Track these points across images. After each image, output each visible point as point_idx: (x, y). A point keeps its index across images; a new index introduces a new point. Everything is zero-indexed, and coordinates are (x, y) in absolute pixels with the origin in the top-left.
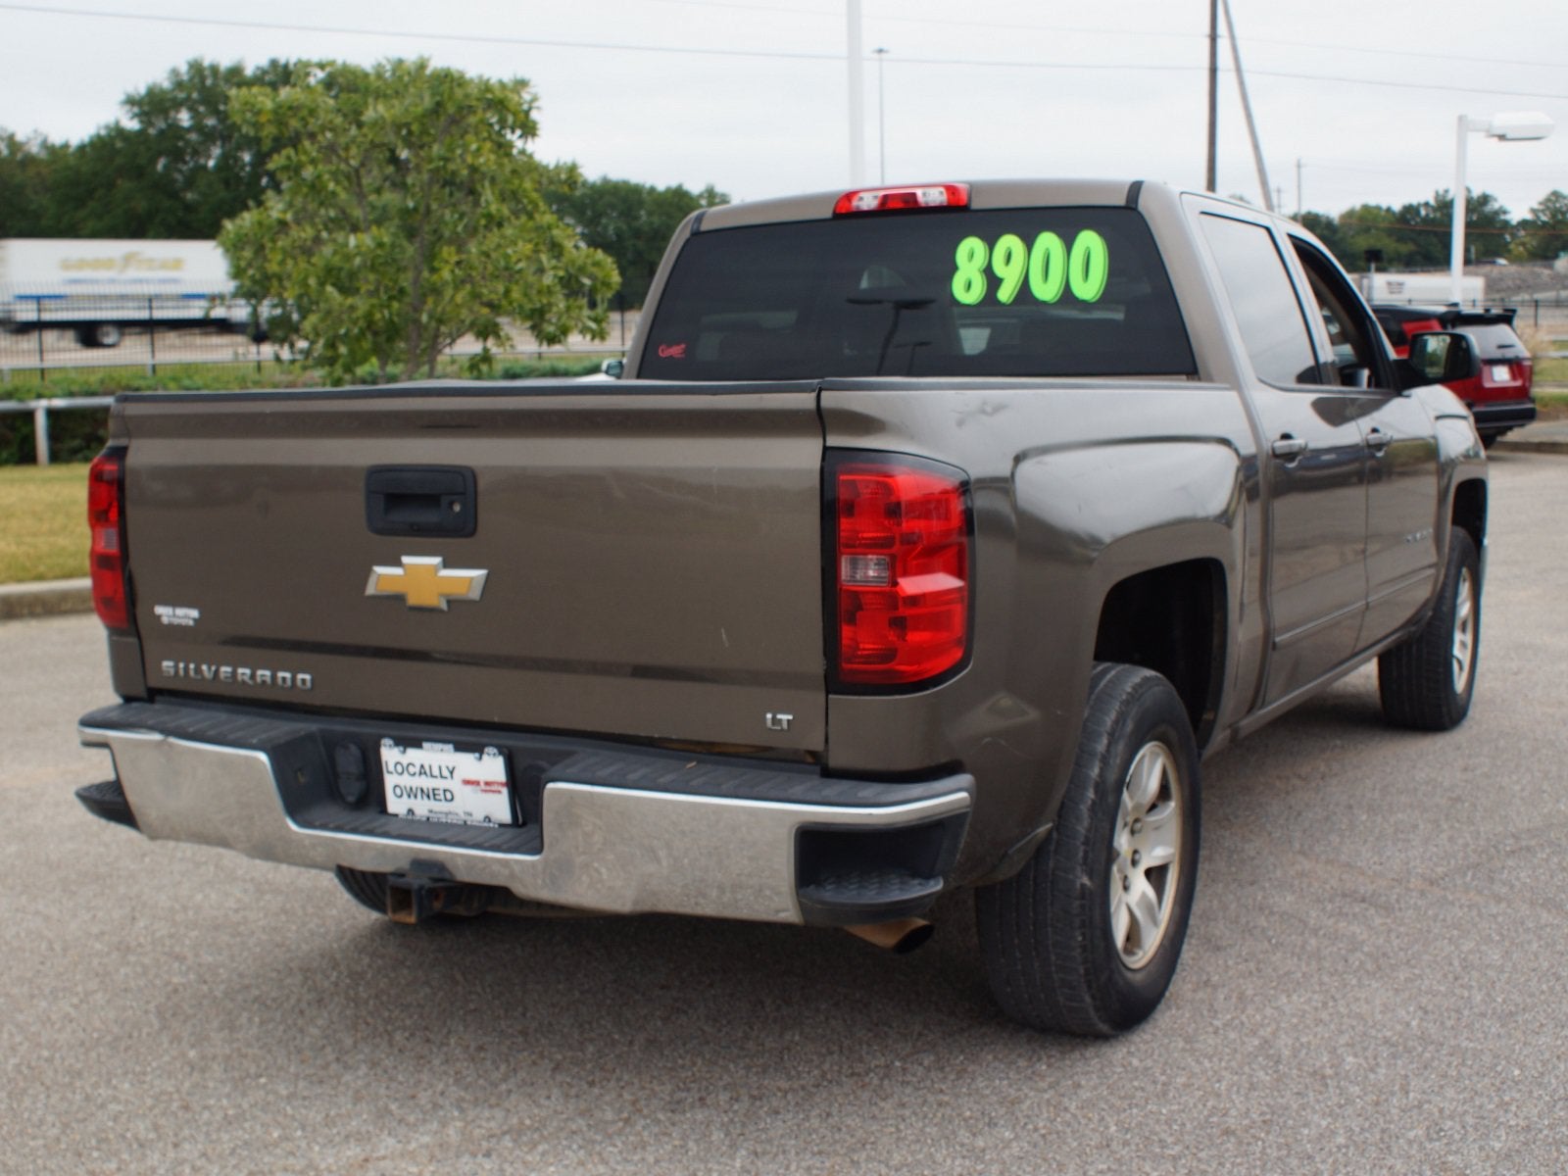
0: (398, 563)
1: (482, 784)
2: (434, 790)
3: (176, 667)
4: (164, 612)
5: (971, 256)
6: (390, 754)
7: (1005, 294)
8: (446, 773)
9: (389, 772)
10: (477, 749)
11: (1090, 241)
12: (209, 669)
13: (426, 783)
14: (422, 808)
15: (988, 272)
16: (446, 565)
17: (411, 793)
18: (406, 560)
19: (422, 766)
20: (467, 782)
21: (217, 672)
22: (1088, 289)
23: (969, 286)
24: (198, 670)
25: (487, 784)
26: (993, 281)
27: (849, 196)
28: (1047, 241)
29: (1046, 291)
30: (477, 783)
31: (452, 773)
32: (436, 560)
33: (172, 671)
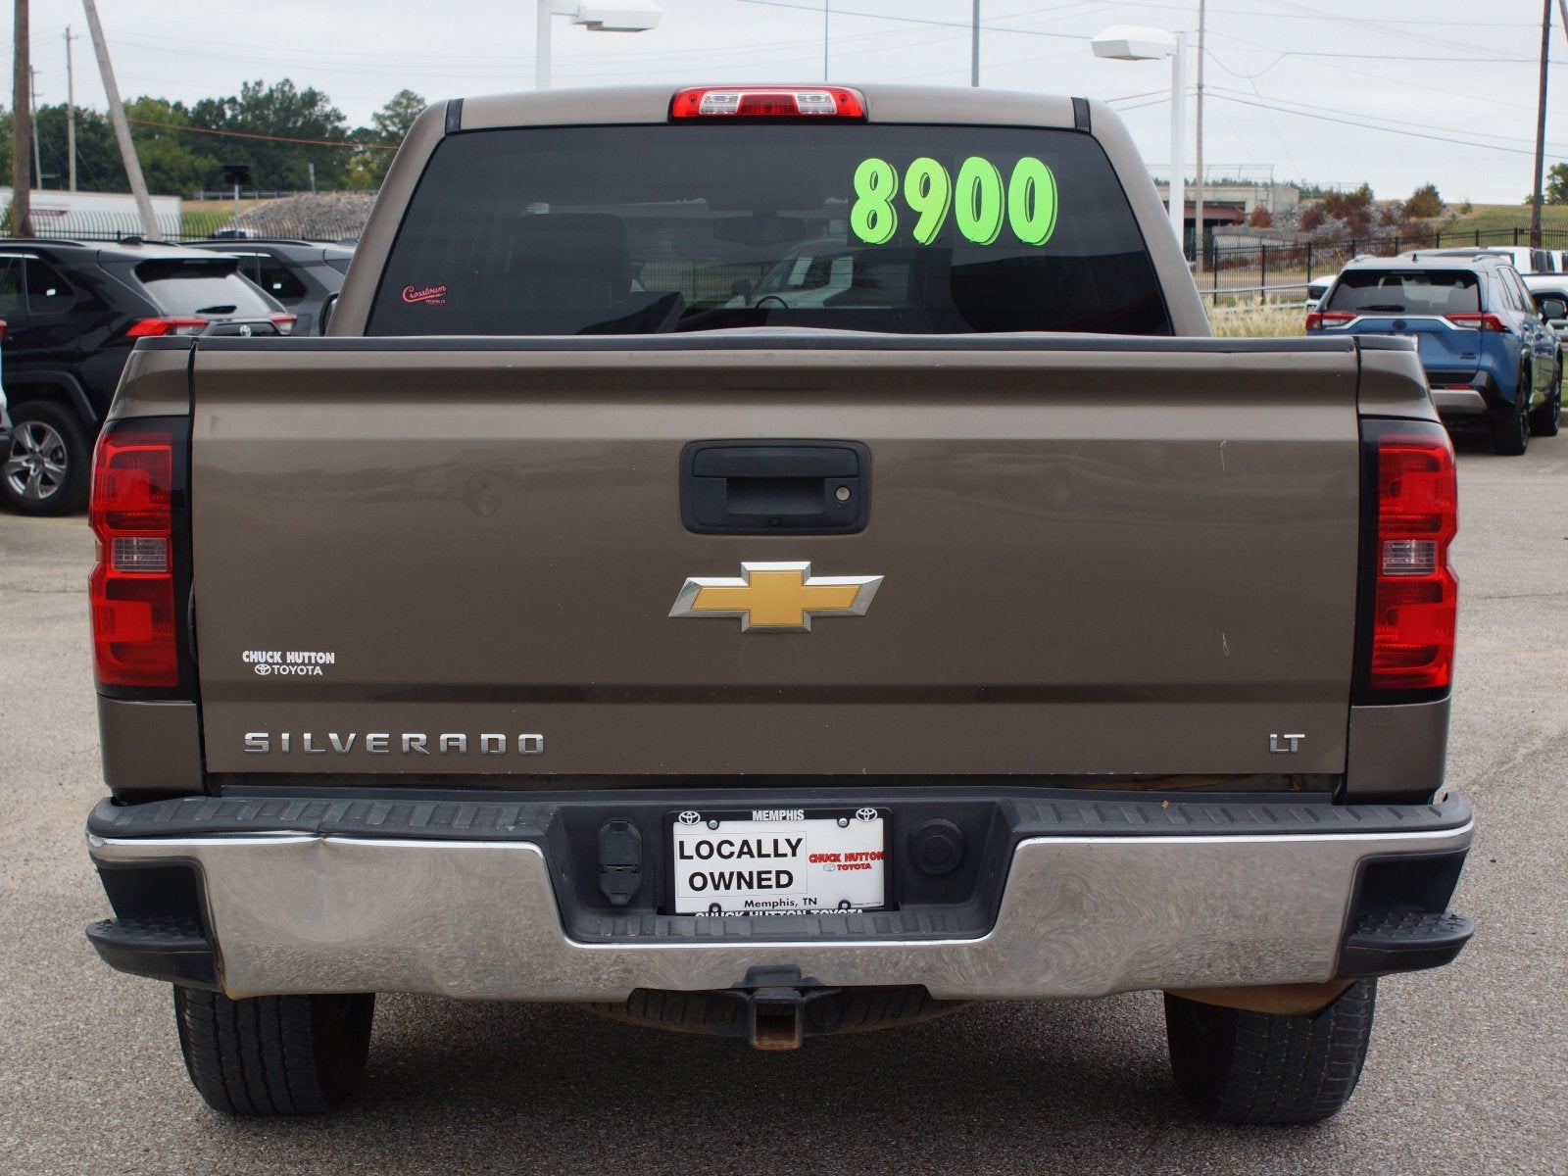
0: (737, 572)
1: (842, 858)
2: (759, 873)
3: (275, 740)
4: (262, 661)
5: (875, 182)
6: (688, 832)
7: (924, 233)
8: (784, 848)
9: (683, 857)
10: (844, 814)
11: (1031, 170)
12: (343, 739)
13: (748, 865)
14: (733, 900)
15: (899, 202)
16: (816, 571)
17: (721, 881)
18: (748, 566)
19: (745, 843)
20: (816, 858)
21: (360, 740)
22: (1035, 230)
23: (873, 221)
24: (320, 739)
25: (850, 857)
26: (907, 217)
27: (695, 95)
28: (977, 168)
29: (979, 230)
30: (836, 858)
31: (794, 849)
32: (804, 565)
33: (265, 745)
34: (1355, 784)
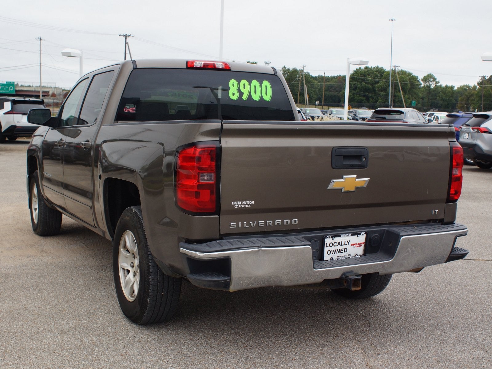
0: (342, 178)
2: (341, 249)
3: (238, 224)
4: (236, 204)
5: (234, 85)
6: (328, 241)
7: (245, 97)
8: (346, 243)
9: (326, 247)
10: (358, 234)
11: (266, 83)
12: (254, 223)
13: (339, 248)
14: (335, 256)
15: (239, 90)
16: (357, 177)
17: (333, 252)
18: (345, 176)
19: (339, 242)
20: (352, 245)
21: (258, 223)
22: (267, 97)
23: (234, 94)
24: (249, 224)
25: (359, 244)
26: (241, 94)
27: (193, 62)
28: (255, 82)
29: (256, 97)
30: (356, 244)
31: (348, 243)
32: (355, 176)
33: (235, 226)
34: (445, 221)
